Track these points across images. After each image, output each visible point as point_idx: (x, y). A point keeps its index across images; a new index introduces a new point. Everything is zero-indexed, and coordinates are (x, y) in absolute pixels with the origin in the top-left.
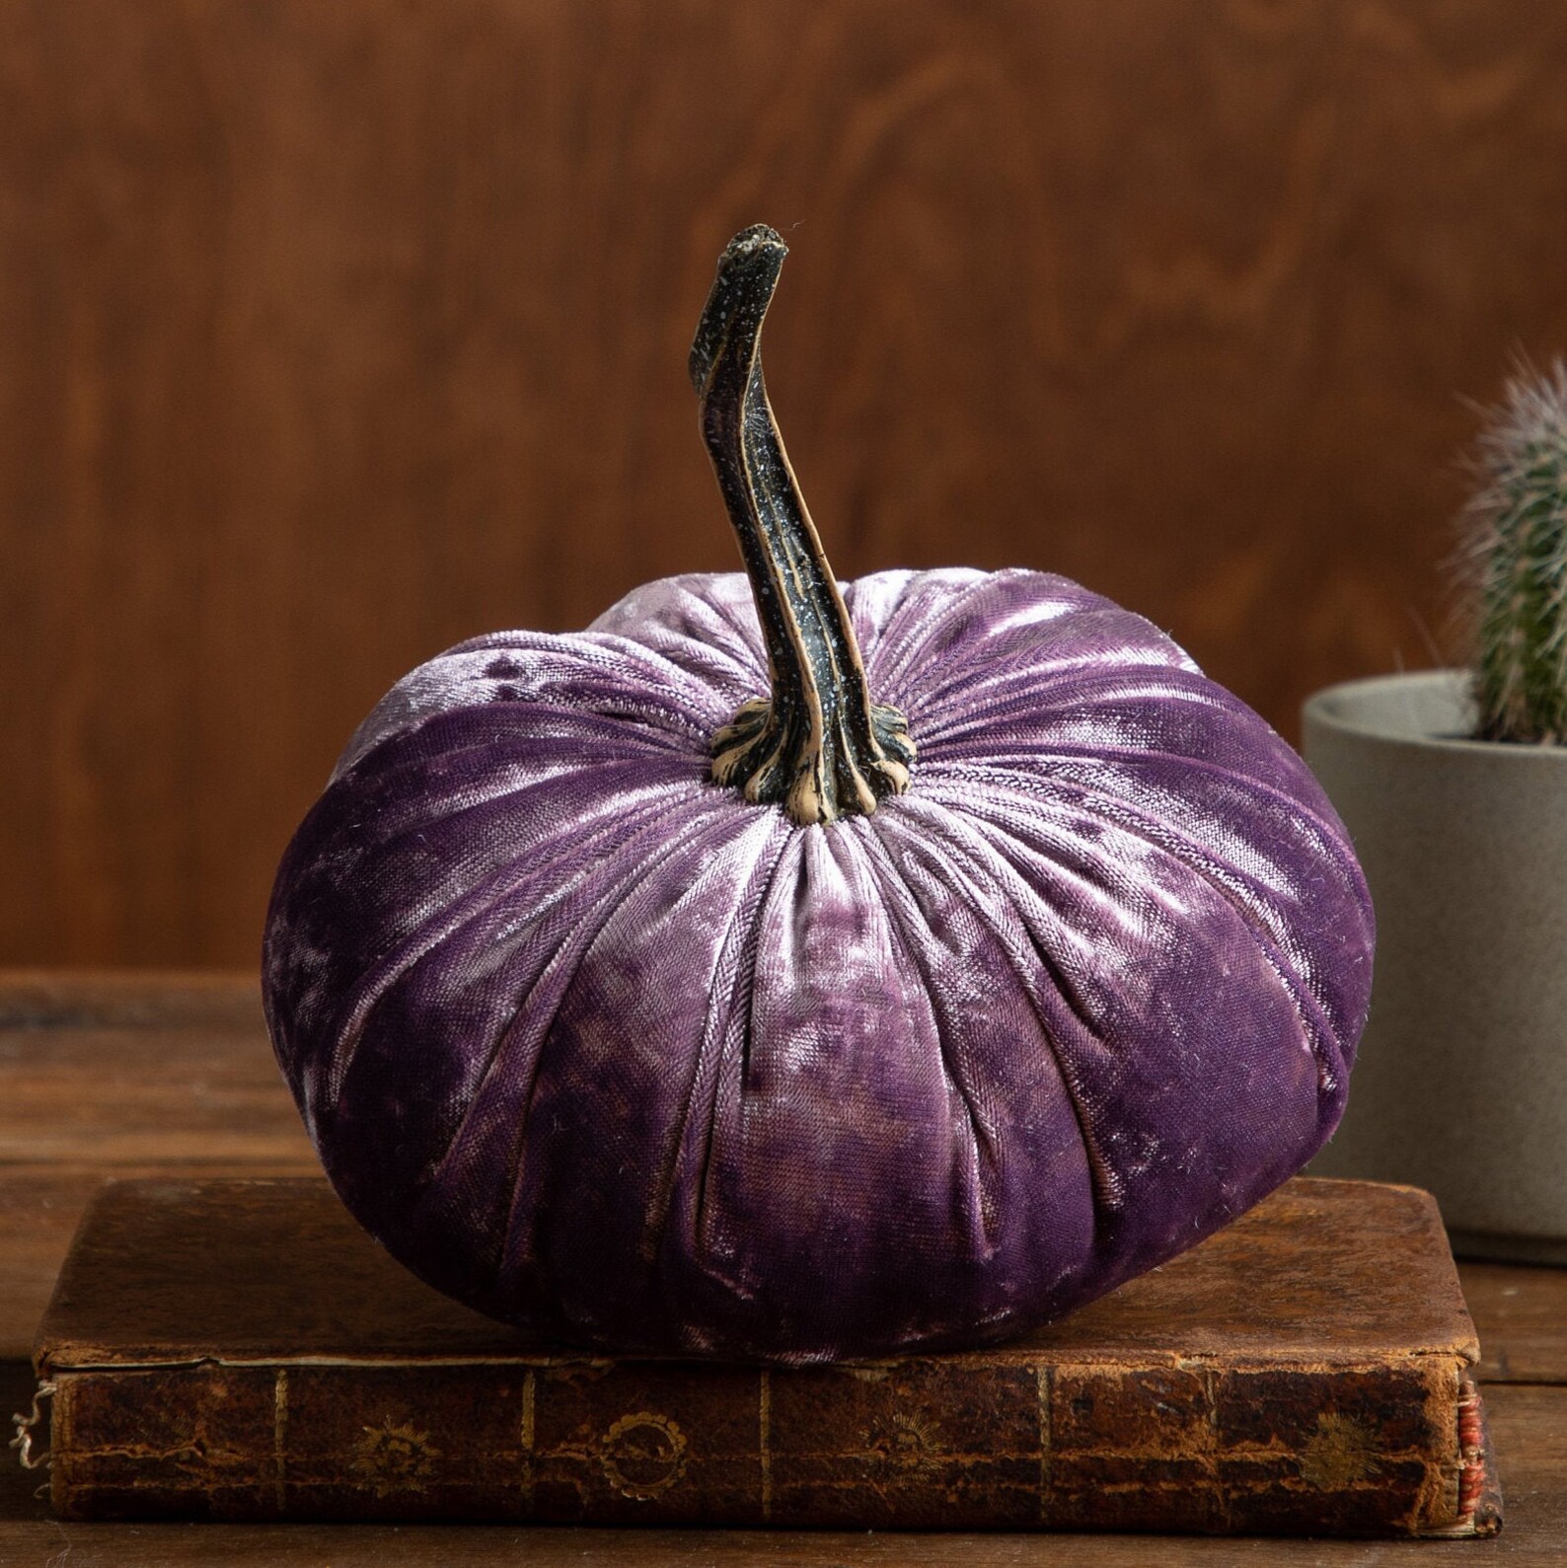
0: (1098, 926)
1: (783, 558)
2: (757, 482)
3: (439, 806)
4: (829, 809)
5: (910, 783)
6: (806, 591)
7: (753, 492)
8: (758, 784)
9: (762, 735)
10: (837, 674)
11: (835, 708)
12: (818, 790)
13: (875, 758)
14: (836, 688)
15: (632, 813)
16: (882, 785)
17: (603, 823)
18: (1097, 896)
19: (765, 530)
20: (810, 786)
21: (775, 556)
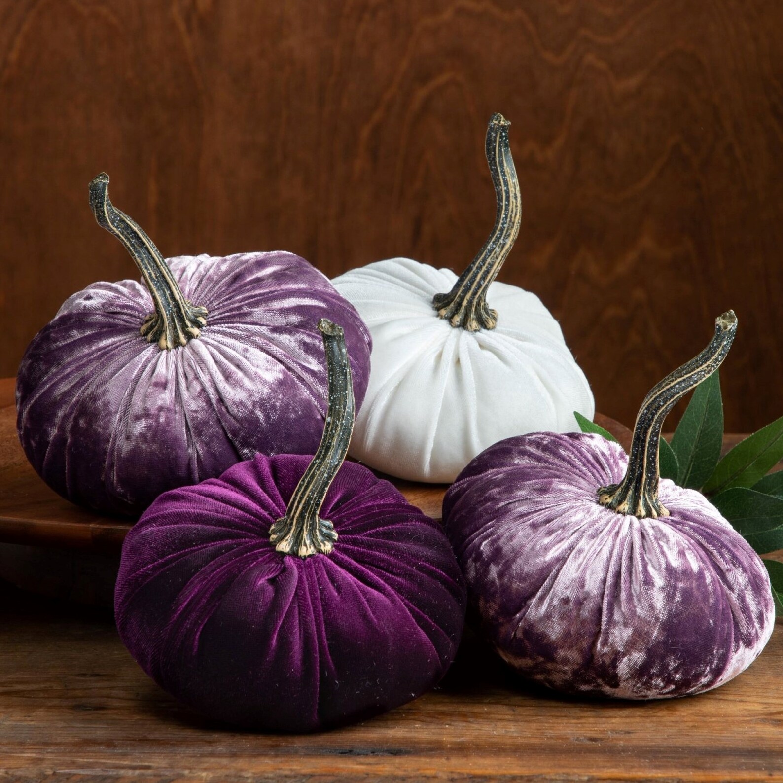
0: (237, 384)
1: (146, 268)
2: (132, 245)
3: (54, 346)
4: (169, 345)
5: (199, 335)
6: (157, 277)
7: (131, 248)
8: (150, 337)
9: (154, 320)
10: (171, 302)
11: (171, 313)
12: (166, 339)
13: (187, 327)
14: (171, 306)
15: (110, 346)
16: (190, 336)
17: (99, 349)
18: (240, 374)
19: (138, 260)
20: (163, 338)
21: (143, 267)
